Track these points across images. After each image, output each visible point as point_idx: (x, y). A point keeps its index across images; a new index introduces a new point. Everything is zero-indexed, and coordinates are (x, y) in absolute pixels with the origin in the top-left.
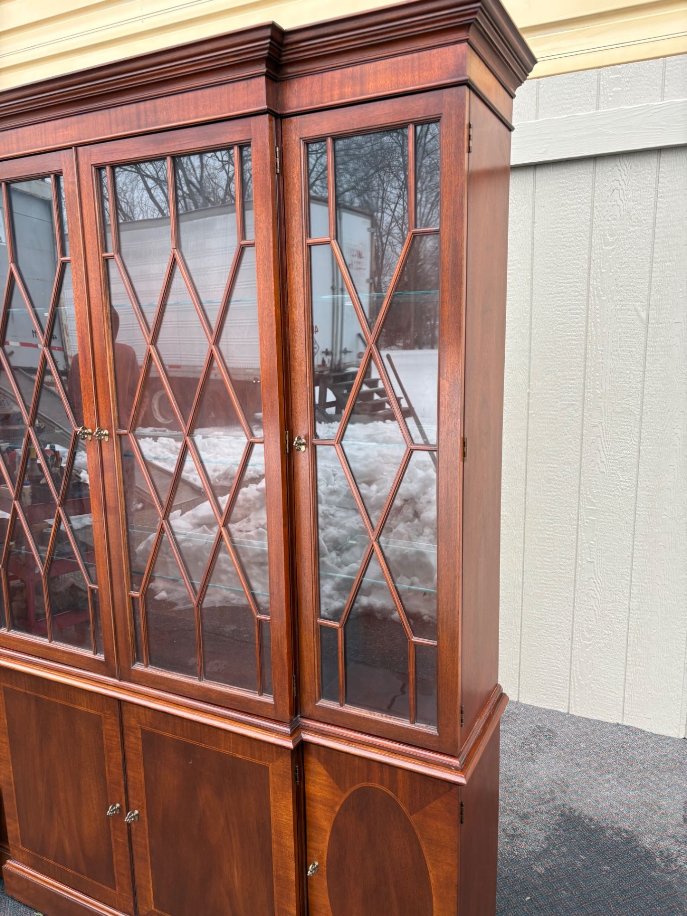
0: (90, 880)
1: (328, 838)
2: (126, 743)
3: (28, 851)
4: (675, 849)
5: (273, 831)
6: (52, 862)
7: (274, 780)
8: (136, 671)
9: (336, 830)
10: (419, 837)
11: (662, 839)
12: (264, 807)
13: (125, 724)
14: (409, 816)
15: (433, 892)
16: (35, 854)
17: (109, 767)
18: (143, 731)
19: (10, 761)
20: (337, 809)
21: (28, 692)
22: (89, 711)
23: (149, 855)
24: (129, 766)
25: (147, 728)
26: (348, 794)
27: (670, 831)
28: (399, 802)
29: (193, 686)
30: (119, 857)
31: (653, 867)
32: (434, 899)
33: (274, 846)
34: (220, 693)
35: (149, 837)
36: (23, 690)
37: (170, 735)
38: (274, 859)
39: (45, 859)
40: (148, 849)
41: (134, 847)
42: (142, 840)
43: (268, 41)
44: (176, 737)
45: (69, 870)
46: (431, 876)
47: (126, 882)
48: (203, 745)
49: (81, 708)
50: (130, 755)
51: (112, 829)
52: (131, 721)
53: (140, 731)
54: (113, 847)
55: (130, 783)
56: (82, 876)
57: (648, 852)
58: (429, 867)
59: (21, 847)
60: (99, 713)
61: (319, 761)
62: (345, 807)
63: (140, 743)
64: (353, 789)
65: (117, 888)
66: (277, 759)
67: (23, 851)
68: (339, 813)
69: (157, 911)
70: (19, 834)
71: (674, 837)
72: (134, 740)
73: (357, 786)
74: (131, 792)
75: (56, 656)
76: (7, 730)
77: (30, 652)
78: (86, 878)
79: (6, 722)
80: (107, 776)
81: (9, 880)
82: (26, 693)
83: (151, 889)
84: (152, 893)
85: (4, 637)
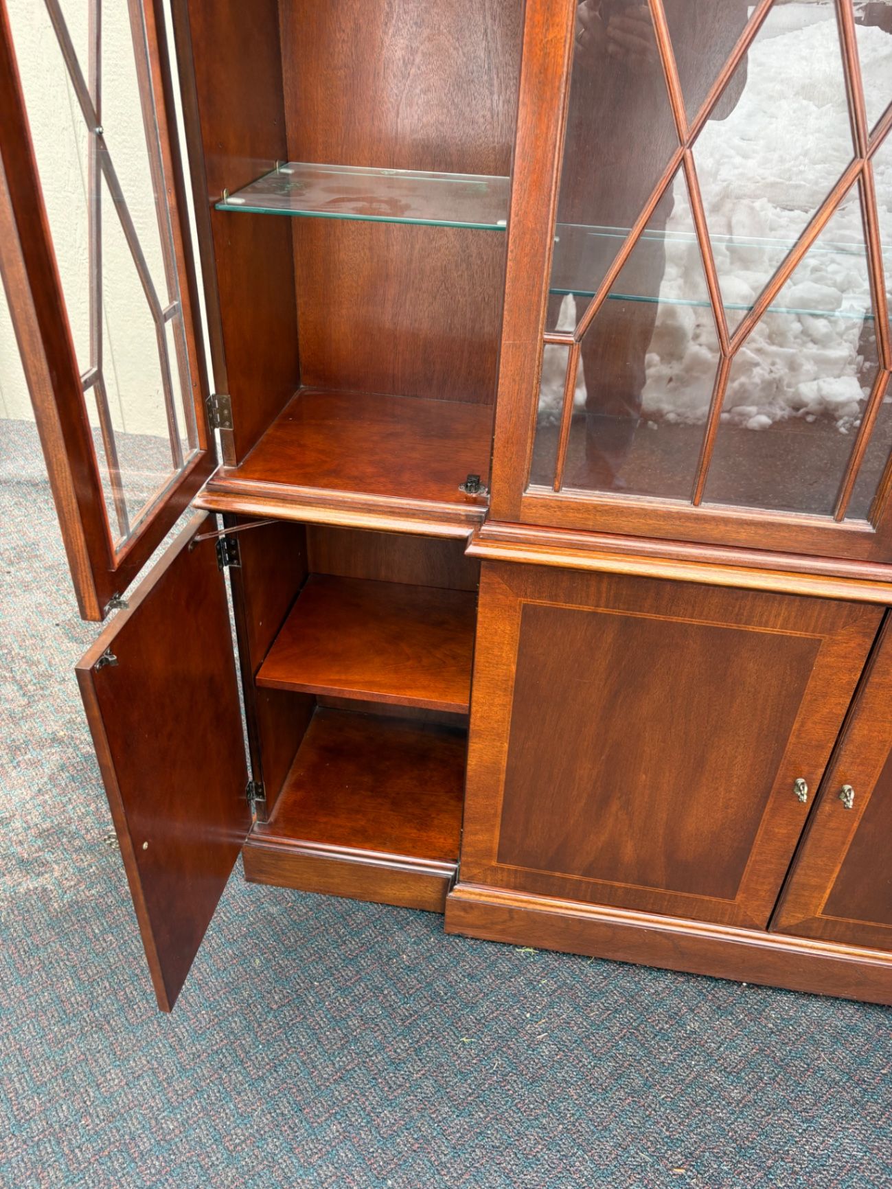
0: (671, 892)
3: (513, 867)
17: (803, 722)
21: (600, 610)
22: (787, 633)
36: (586, 608)
39: (558, 874)
40: (851, 837)
42: (841, 826)
47: (766, 888)
49: (766, 630)
51: (765, 816)
54: (758, 841)
56: (651, 889)
59: (494, 863)
60: (818, 636)
65: (738, 896)
69: (827, 917)
75: (716, 533)
76: (512, 683)
77: (627, 530)
78: (662, 890)
79: (514, 668)
80: (792, 739)
81: (462, 914)
82: (595, 614)
83: (828, 891)
84: (826, 896)
85: (546, 505)
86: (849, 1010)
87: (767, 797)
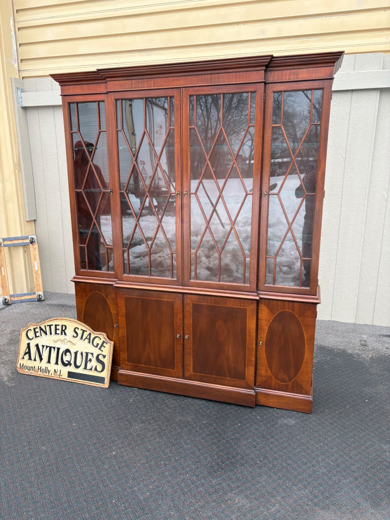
0: (162, 368)
1: (266, 332)
2: (185, 310)
3: (130, 364)
4: (360, 353)
5: (247, 332)
6: (143, 365)
7: (248, 313)
8: (192, 282)
9: (270, 328)
10: (302, 324)
11: (355, 350)
12: (244, 323)
13: (185, 302)
14: (298, 318)
15: (306, 343)
16: (135, 364)
17: (176, 320)
18: (193, 304)
19: (125, 327)
20: (271, 321)
22: (168, 300)
23: (192, 352)
24: (185, 319)
25: (196, 303)
26: (275, 315)
27: (357, 348)
28: (295, 314)
29: (217, 284)
30: (178, 356)
31: (354, 358)
32: (306, 345)
33: (247, 337)
34: (228, 285)
35: (193, 344)
36: (135, 297)
37: (205, 304)
38: (247, 342)
39: (139, 365)
40: (192, 349)
41: (185, 349)
42: (189, 346)
43: (269, 60)
44: (208, 304)
45: (151, 367)
46: (305, 337)
47: (180, 365)
48: (220, 305)
49: (165, 300)
50: (187, 315)
51: (175, 345)
52: (188, 300)
53: (192, 304)
54: (175, 352)
55: (185, 325)
56: (158, 368)
57: (351, 354)
58: (305, 334)
59: (127, 363)
60: (173, 300)
61: (265, 305)
62: (274, 320)
63: (191, 309)
64: (278, 313)
65: (175, 369)
66: (251, 305)
67: (127, 364)
68: (271, 323)
69: (194, 373)
70: (127, 358)
71: (359, 349)
72: (189, 309)
73: (279, 312)
74: (185, 329)
75: (153, 281)
76: (125, 315)
77: (140, 281)
78: (160, 368)
79: (125, 311)
80: (175, 324)
81: (121, 377)
82: (137, 298)
83: (192, 365)
84: (192, 366)
85: (126, 277)
86: (204, 402)
87: (174, 340)
